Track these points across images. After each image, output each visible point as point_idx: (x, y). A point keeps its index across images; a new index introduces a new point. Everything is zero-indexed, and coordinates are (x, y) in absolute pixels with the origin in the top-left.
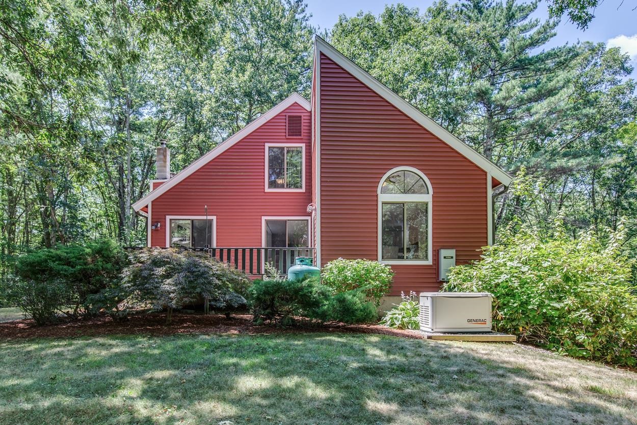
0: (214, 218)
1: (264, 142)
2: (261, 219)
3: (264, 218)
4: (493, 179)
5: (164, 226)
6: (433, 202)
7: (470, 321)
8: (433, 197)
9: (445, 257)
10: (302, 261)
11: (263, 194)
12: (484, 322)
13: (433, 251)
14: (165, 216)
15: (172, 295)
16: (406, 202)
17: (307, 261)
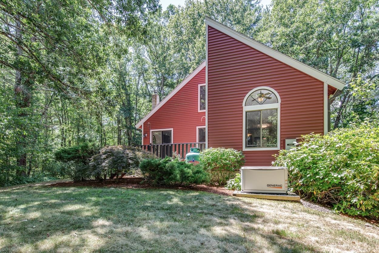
0: (172, 129)
1: (198, 84)
2: (196, 128)
3: (197, 127)
4: (329, 86)
5: (149, 135)
6: (281, 108)
7: (268, 185)
8: (281, 104)
9: (288, 145)
10: (192, 150)
11: (197, 114)
12: (280, 186)
13: (281, 141)
14: (149, 130)
15: (106, 168)
16: (261, 110)
17: (195, 150)
